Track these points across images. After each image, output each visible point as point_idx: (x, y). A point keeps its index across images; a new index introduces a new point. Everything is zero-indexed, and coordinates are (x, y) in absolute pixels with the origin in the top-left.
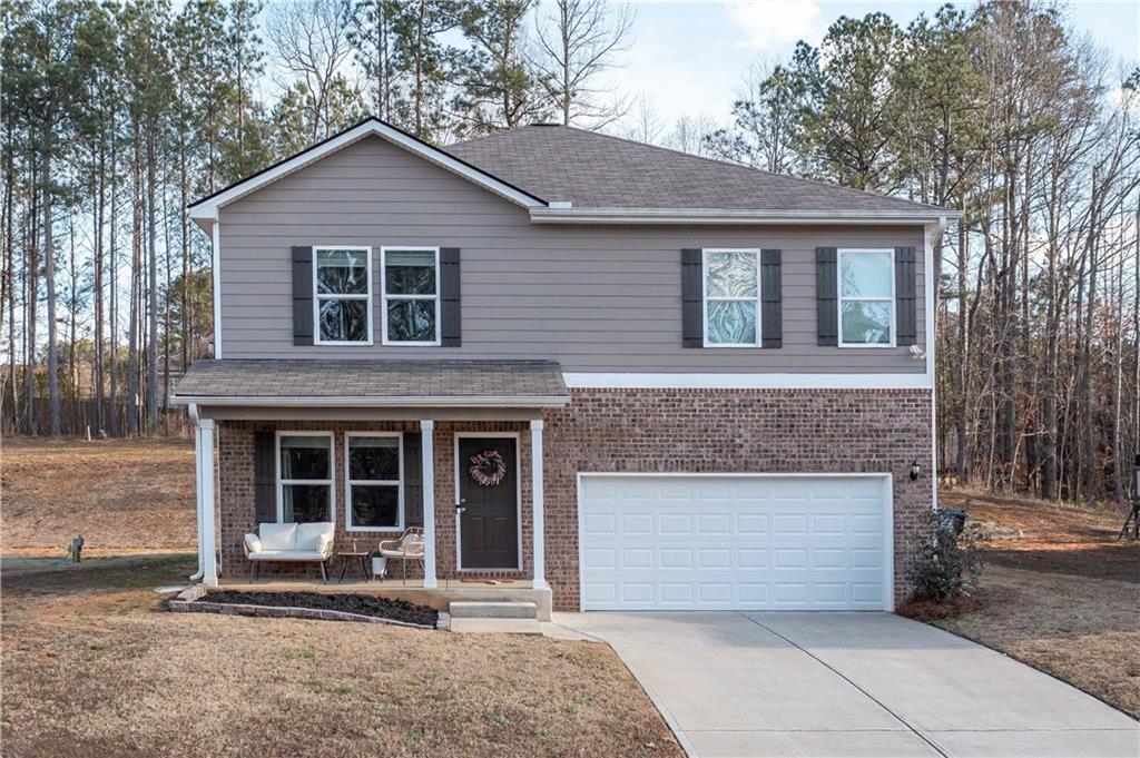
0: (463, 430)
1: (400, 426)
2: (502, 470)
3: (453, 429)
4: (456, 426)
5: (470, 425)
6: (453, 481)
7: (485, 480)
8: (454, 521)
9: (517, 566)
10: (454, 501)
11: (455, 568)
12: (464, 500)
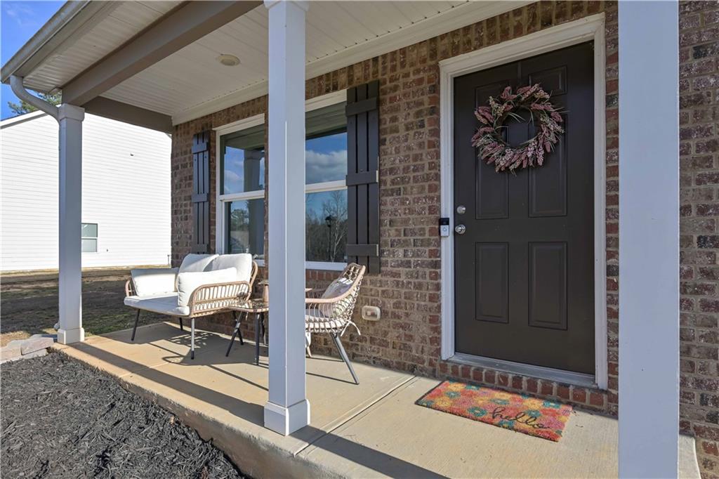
0: (455, 51)
1: (343, 78)
2: (551, 125)
3: (433, 54)
4: (442, 46)
5: (472, 35)
6: (435, 166)
7: (506, 158)
8: (436, 253)
9: (591, 371)
10: (435, 210)
11: (438, 351)
12: (462, 209)
